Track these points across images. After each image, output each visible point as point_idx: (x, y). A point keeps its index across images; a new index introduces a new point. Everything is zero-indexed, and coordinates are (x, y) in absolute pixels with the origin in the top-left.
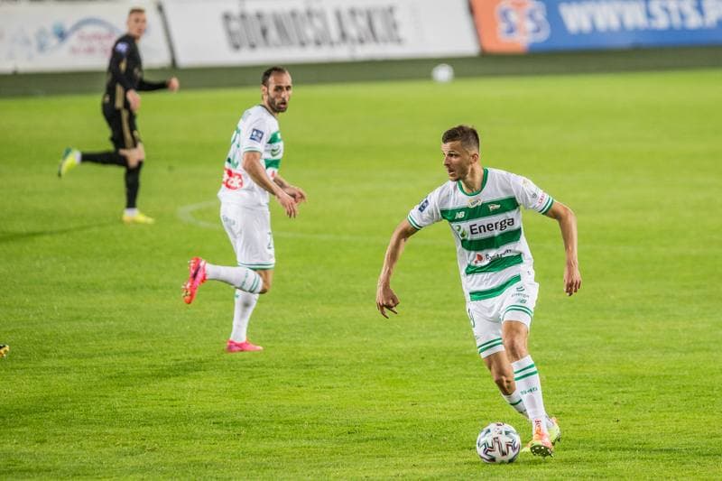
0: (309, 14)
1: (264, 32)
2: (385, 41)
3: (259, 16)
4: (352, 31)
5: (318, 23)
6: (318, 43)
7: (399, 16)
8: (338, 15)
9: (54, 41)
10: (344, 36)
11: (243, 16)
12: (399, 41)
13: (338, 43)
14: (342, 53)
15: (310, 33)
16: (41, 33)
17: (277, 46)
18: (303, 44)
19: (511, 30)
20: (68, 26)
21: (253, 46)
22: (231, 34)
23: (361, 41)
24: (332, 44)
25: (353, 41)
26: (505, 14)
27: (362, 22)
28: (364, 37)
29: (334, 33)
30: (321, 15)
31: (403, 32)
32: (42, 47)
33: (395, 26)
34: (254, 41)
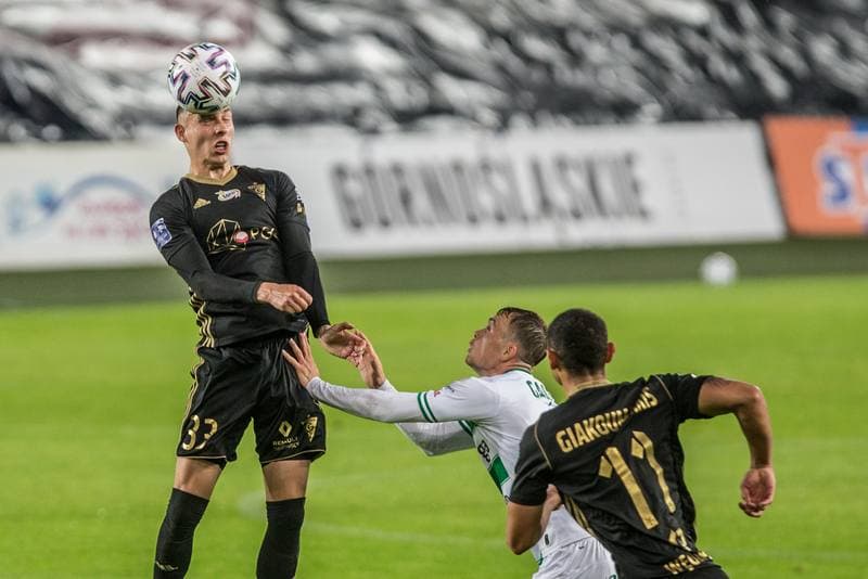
0: (486, 167)
1: (406, 199)
2: (618, 215)
3: (397, 170)
4: (560, 197)
5: (499, 182)
6: (500, 218)
7: (642, 171)
8: (536, 170)
9: (35, 215)
10: (546, 205)
11: (369, 171)
12: (643, 214)
13: (538, 218)
14: (543, 235)
15: (485, 200)
16: (15, 201)
17: (429, 223)
18: (473, 220)
19: (843, 194)
20: (61, 187)
21: (385, 223)
22: (347, 202)
23: (577, 215)
24: (524, 218)
25: (562, 214)
26: (830, 168)
27: (578, 181)
28: (581, 207)
29: (529, 202)
30: (506, 170)
31: (650, 199)
32: (16, 225)
33: (636, 187)
34: (389, 215)
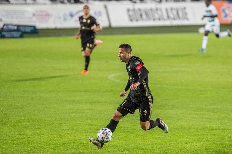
0: (157, 9)
1: (141, 15)
2: (183, 19)
3: (140, 10)
4: (171, 15)
5: (159, 12)
6: (159, 19)
7: (187, 11)
8: (167, 10)
9: (69, 18)
10: (168, 17)
11: (134, 10)
12: (187, 19)
13: (167, 20)
14: (168, 23)
15: (157, 16)
16: (65, 15)
17: (145, 20)
18: (154, 20)
19: (226, 16)
20: (74, 12)
21: (137, 20)
22: (130, 16)
23: (174, 19)
24: (164, 20)
25: (171, 19)
26: (224, 11)
27: (175, 12)
28: (175, 17)
29: (165, 16)
30: (161, 10)
31: (189, 16)
32: (65, 20)
33: (186, 14)
34: (138, 19)
